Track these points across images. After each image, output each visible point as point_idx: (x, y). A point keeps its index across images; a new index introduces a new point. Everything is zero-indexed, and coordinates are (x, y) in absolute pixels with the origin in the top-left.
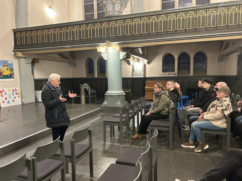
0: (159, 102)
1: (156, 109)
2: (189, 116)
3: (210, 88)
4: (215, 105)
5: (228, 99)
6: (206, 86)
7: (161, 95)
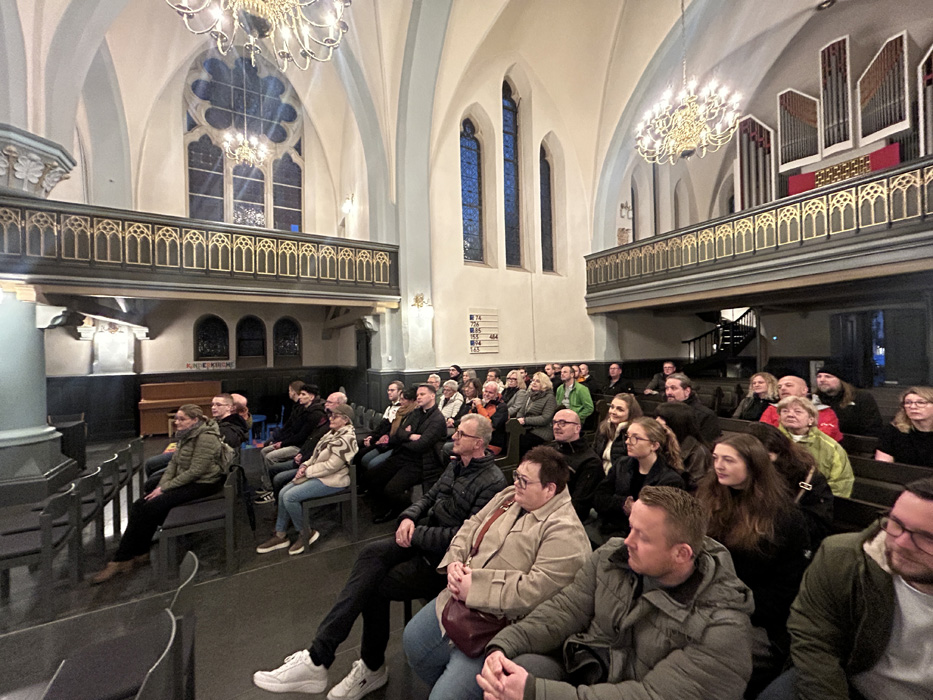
0: (192, 455)
1: (183, 474)
2: (273, 472)
3: (313, 402)
4: (328, 443)
5: (350, 429)
6: (306, 398)
7: (197, 437)
